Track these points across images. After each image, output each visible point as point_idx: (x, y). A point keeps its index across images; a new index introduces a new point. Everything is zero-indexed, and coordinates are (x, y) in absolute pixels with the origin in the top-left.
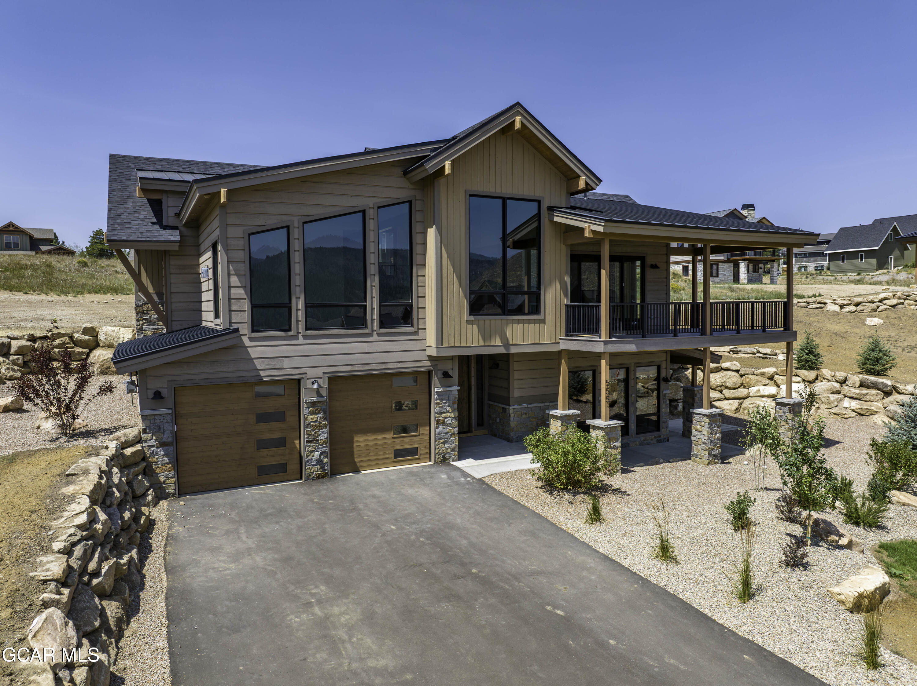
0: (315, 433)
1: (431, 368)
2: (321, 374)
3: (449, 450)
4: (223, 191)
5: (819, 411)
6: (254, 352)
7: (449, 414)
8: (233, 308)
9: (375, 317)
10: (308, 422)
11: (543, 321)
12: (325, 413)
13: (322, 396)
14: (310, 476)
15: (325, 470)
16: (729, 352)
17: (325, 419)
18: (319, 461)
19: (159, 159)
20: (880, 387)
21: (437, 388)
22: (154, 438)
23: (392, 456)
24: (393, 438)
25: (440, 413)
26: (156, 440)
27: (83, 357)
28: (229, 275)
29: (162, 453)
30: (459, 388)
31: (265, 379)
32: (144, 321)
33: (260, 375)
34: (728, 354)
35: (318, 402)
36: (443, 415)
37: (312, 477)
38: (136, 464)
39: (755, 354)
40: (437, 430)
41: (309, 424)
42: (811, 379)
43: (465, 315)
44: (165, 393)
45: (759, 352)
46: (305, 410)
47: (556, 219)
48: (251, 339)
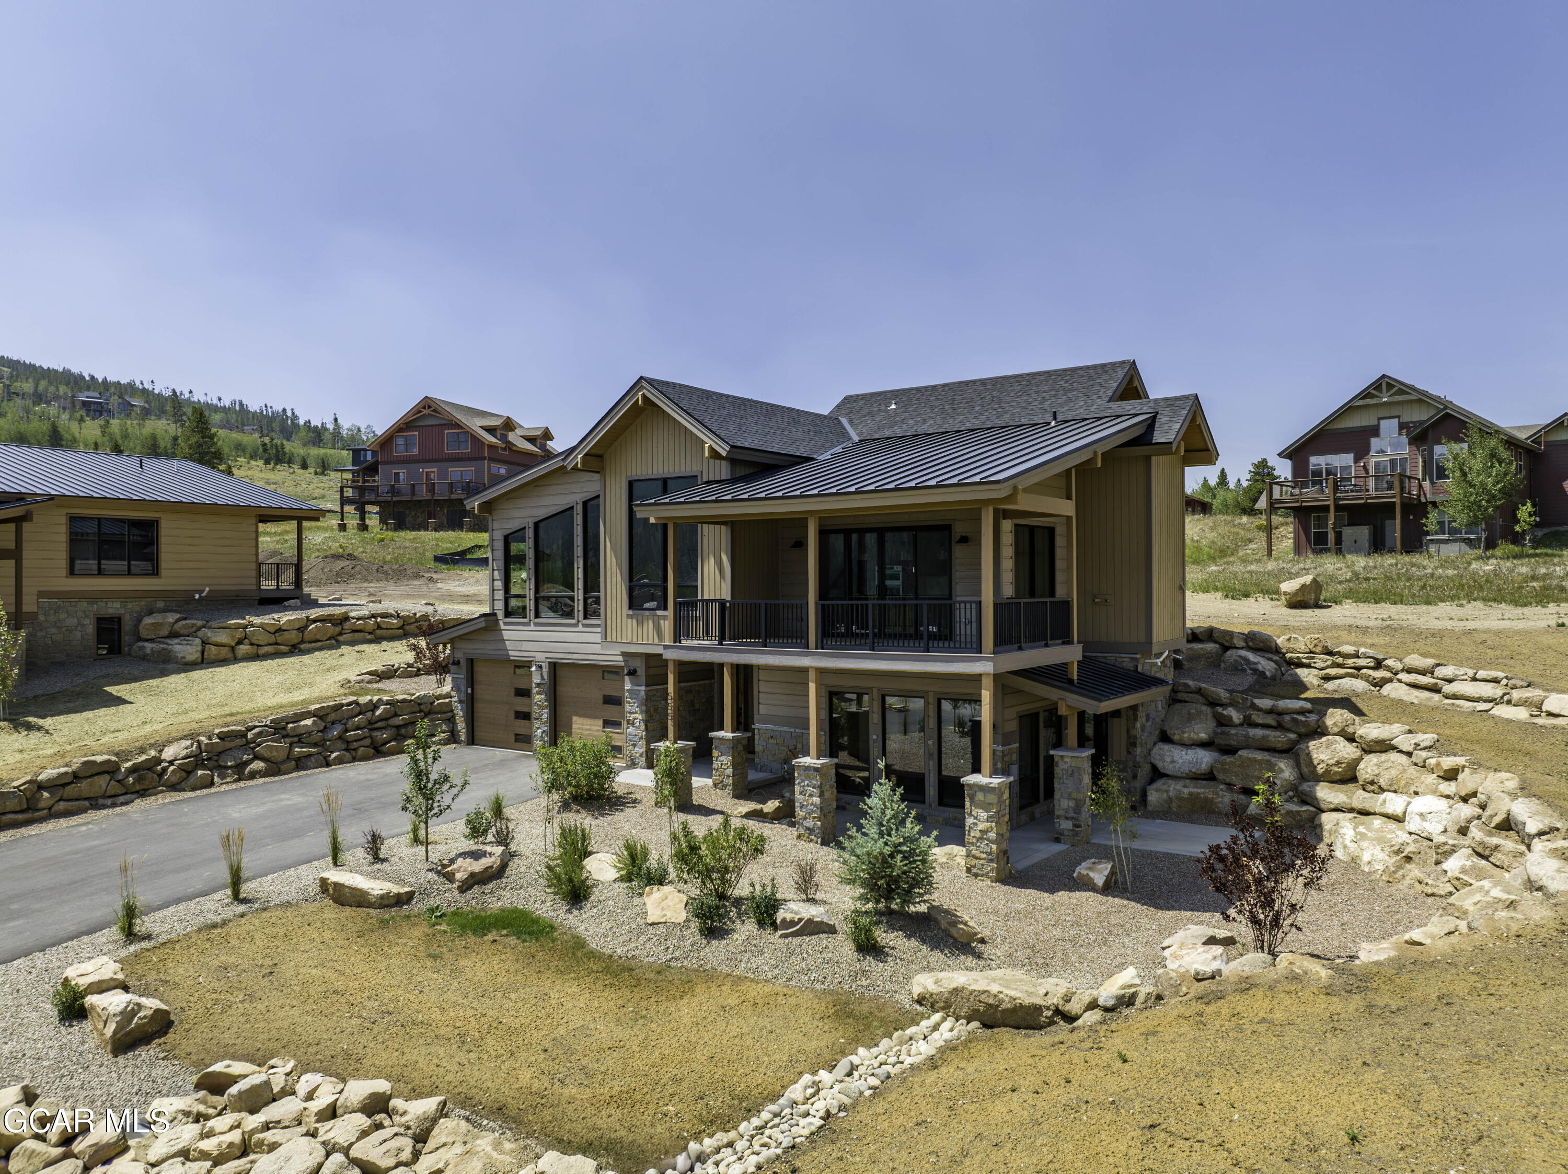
0: (541, 712)
1: (623, 664)
2: (544, 660)
6: (507, 635)
7: (638, 715)
8: (496, 598)
9: (580, 608)
10: (535, 701)
12: (545, 695)
13: (544, 679)
14: (536, 750)
17: (547, 701)
18: (542, 738)
21: (628, 686)
24: (603, 731)
25: (631, 713)
26: (457, 697)
28: (493, 570)
29: (460, 708)
30: (645, 688)
33: (509, 655)
35: (542, 684)
36: (633, 716)
40: (628, 731)
41: (537, 703)
43: (626, 611)
44: (462, 661)
46: (534, 689)
48: (505, 624)
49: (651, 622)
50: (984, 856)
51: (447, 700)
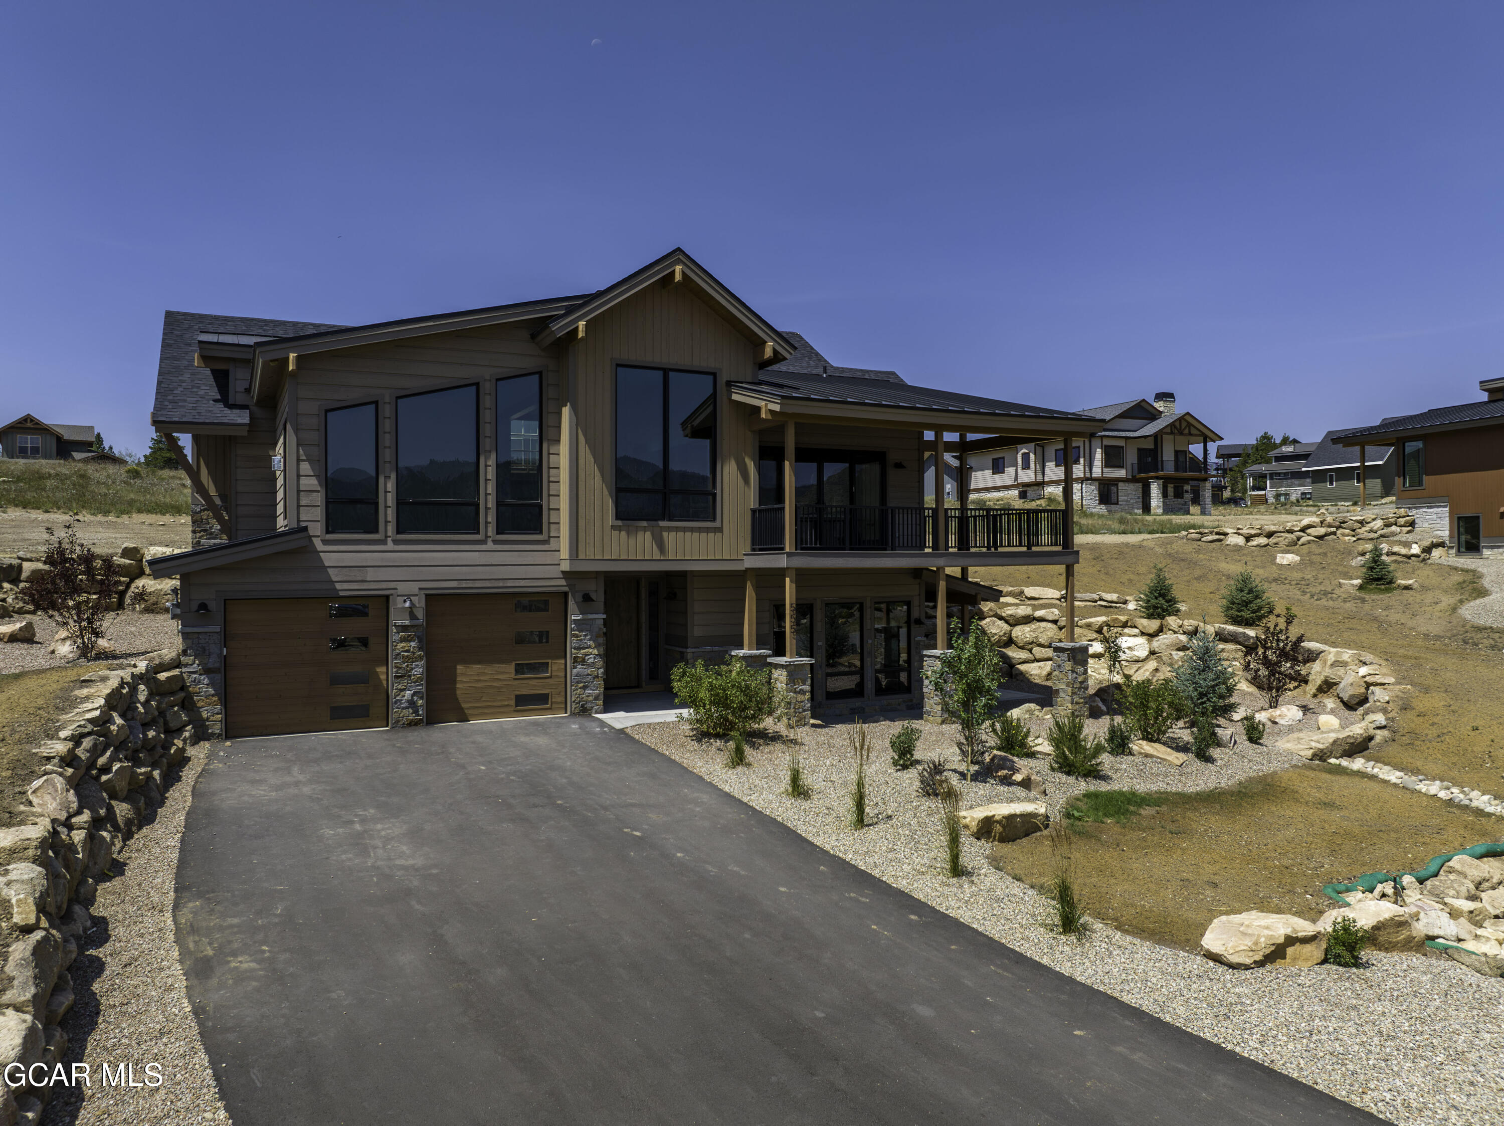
0: (407, 666)
1: (566, 589)
2: (416, 591)
3: (591, 698)
4: (292, 356)
5: (1158, 674)
6: (329, 559)
7: (590, 650)
8: (303, 502)
9: (490, 519)
10: (397, 651)
11: (720, 530)
12: (420, 641)
13: (417, 619)
14: (399, 721)
15: (418, 715)
16: (1059, 600)
17: (420, 649)
18: (412, 703)
19: (233, 318)
20: (1240, 640)
21: (574, 616)
22: (197, 662)
23: (513, 703)
24: (515, 679)
25: (579, 648)
26: (199, 665)
27: (121, 588)
28: (299, 460)
29: (206, 681)
30: (604, 616)
31: (341, 593)
32: (202, 533)
33: (336, 589)
34: (1058, 602)
35: (412, 626)
36: (583, 651)
37: (401, 723)
38: (172, 693)
39: (1096, 601)
40: (575, 671)
41: (399, 654)
42: (1151, 631)
43: (610, 519)
44: (212, 605)
45: (1101, 599)
46: (395, 636)
47: (735, 397)
48: (325, 542)
49: (648, 534)
50: (1082, 700)
51: (176, 672)
